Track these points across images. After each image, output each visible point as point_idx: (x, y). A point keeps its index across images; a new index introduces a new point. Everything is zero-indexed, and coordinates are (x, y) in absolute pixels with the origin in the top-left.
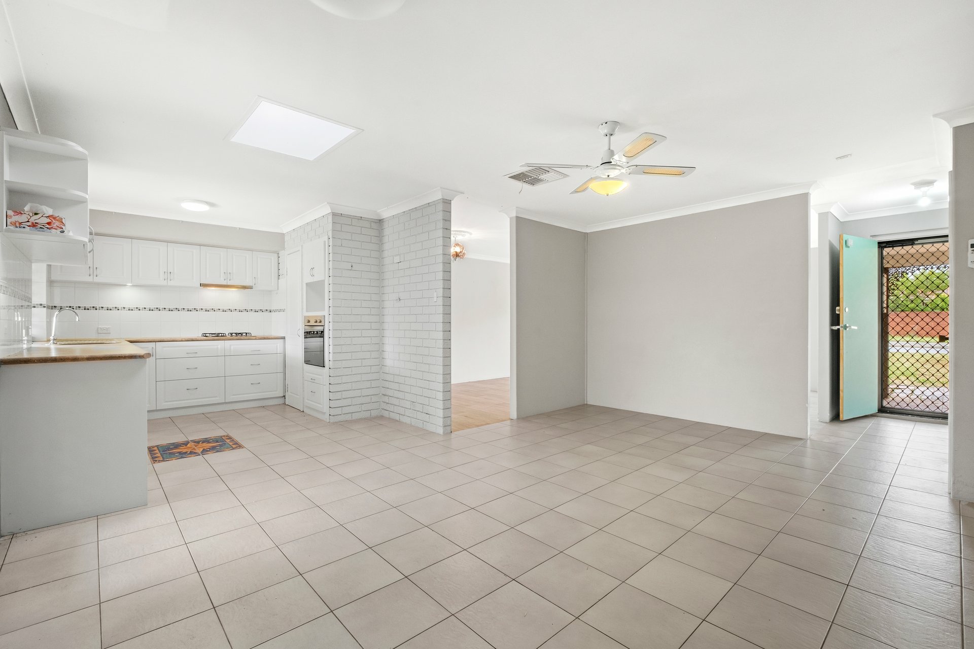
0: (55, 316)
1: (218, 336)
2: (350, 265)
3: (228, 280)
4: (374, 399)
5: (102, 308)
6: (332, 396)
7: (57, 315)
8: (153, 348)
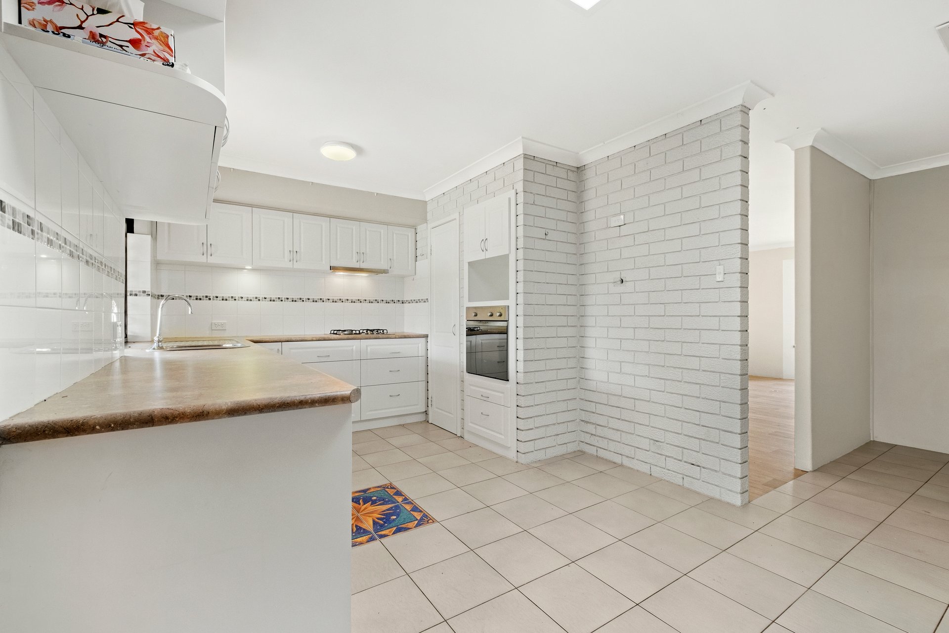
0: (161, 307)
1: (352, 334)
2: (543, 231)
3: (361, 262)
4: (571, 427)
5: (217, 297)
6: (522, 424)
7: (163, 305)
8: (278, 349)
